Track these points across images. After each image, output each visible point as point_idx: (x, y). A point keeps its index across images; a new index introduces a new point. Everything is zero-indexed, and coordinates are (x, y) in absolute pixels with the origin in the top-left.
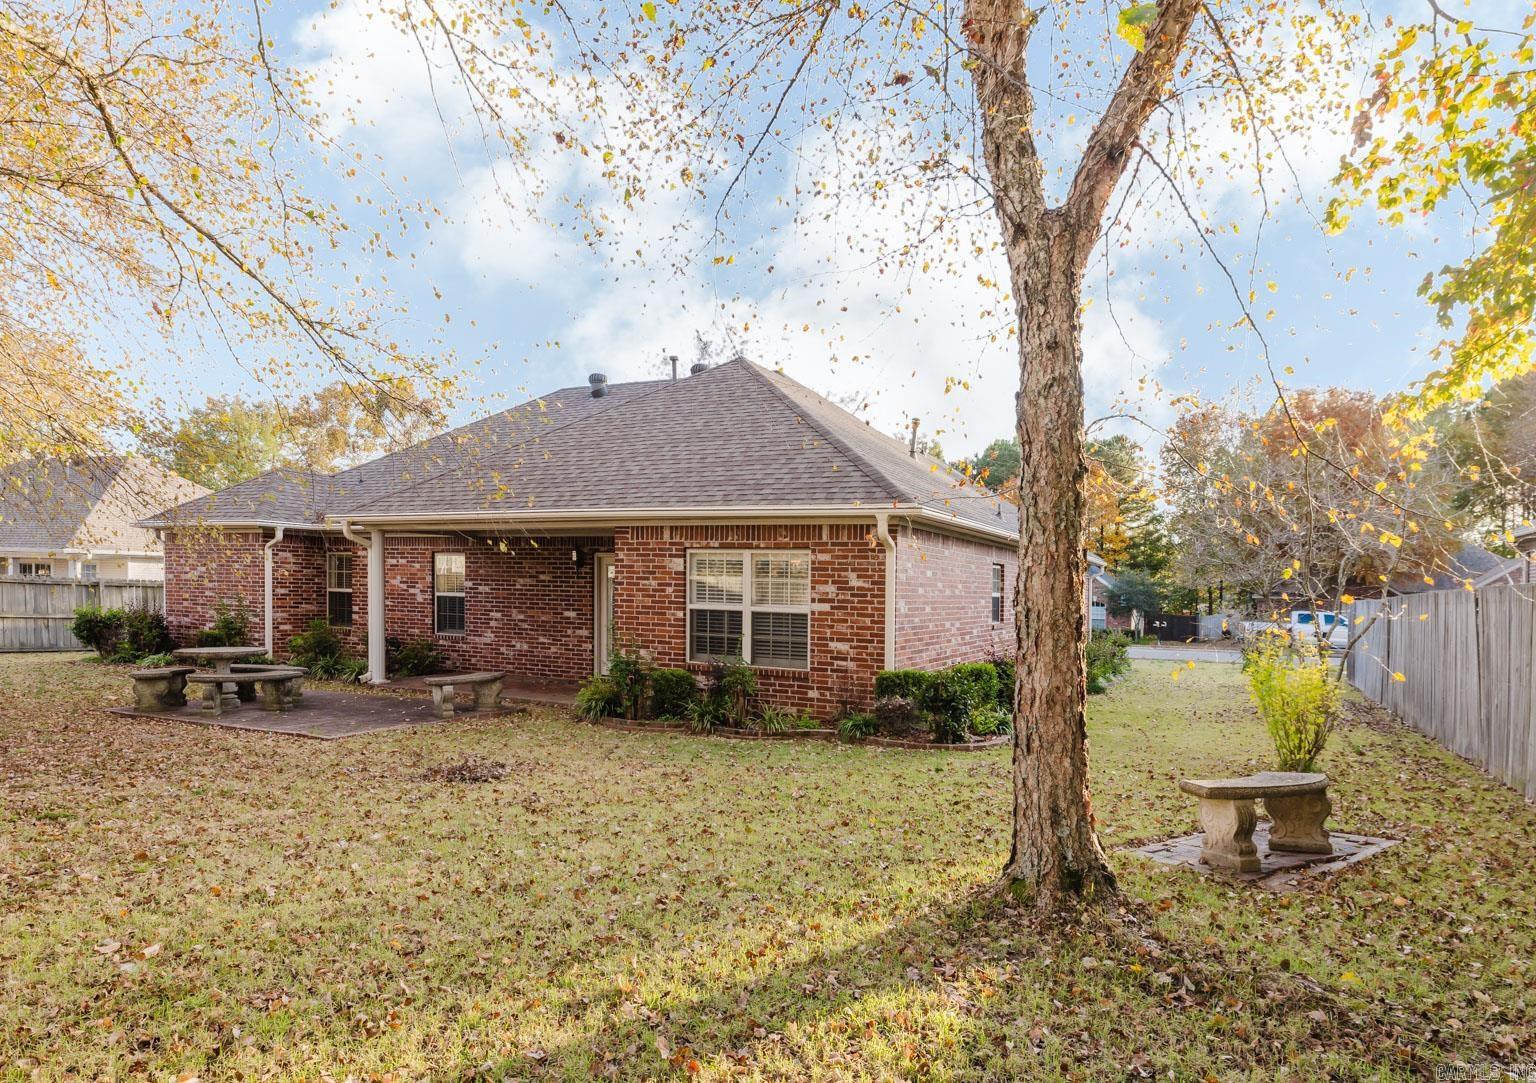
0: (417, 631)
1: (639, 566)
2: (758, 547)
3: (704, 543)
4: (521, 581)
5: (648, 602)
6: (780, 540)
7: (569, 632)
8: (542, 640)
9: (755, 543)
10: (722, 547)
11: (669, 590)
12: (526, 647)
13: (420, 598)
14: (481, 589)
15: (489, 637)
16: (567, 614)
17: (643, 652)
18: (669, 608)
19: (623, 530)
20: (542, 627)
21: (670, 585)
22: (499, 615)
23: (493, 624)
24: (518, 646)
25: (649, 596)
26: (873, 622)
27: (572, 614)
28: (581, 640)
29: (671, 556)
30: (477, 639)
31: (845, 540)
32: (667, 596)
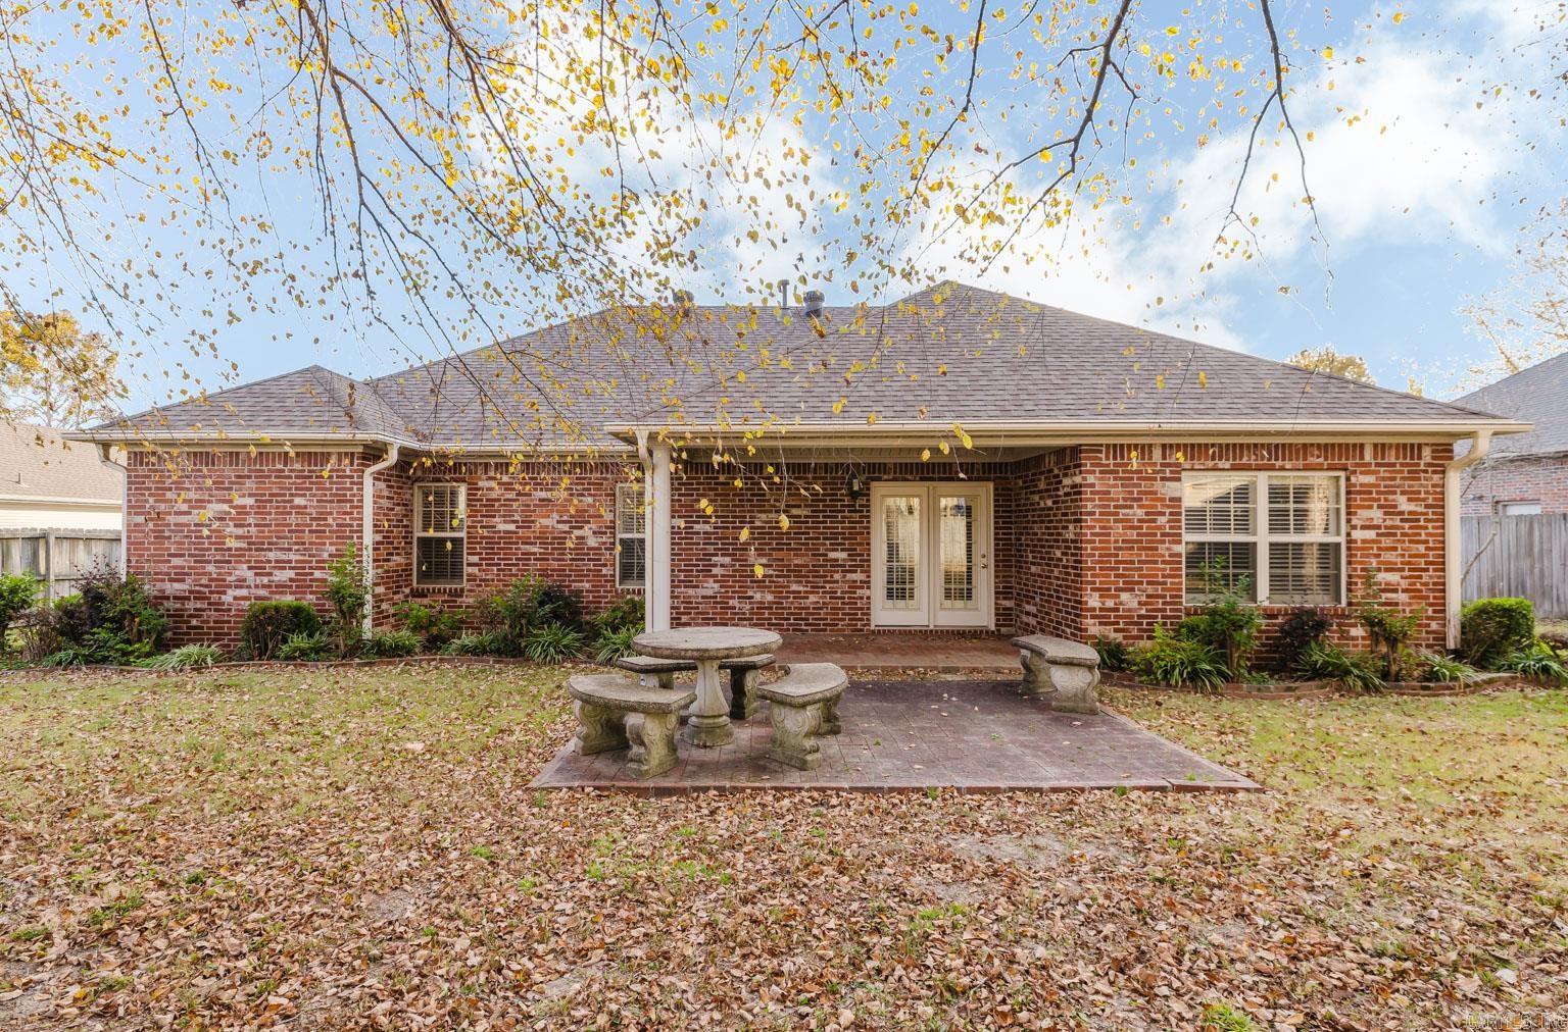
0: (587, 585)
1: (1118, 492)
2: (1282, 469)
3: (1210, 464)
4: (764, 517)
5: (1133, 535)
6: (1312, 460)
7: (837, 576)
8: (794, 587)
9: (1279, 463)
10: (1234, 468)
11: (1162, 520)
12: (770, 597)
13: (592, 542)
14: (697, 527)
15: (711, 587)
16: (832, 555)
17: (1125, 596)
18: (1163, 542)
19: (1095, 449)
20: (797, 573)
21: (1164, 514)
22: (727, 560)
23: (715, 571)
24: (758, 597)
25: (1132, 528)
26: (1427, 549)
27: (842, 555)
28: (854, 586)
29: (1162, 479)
30: (691, 592)
31: (1393, 460)
32: (1159, 527)
